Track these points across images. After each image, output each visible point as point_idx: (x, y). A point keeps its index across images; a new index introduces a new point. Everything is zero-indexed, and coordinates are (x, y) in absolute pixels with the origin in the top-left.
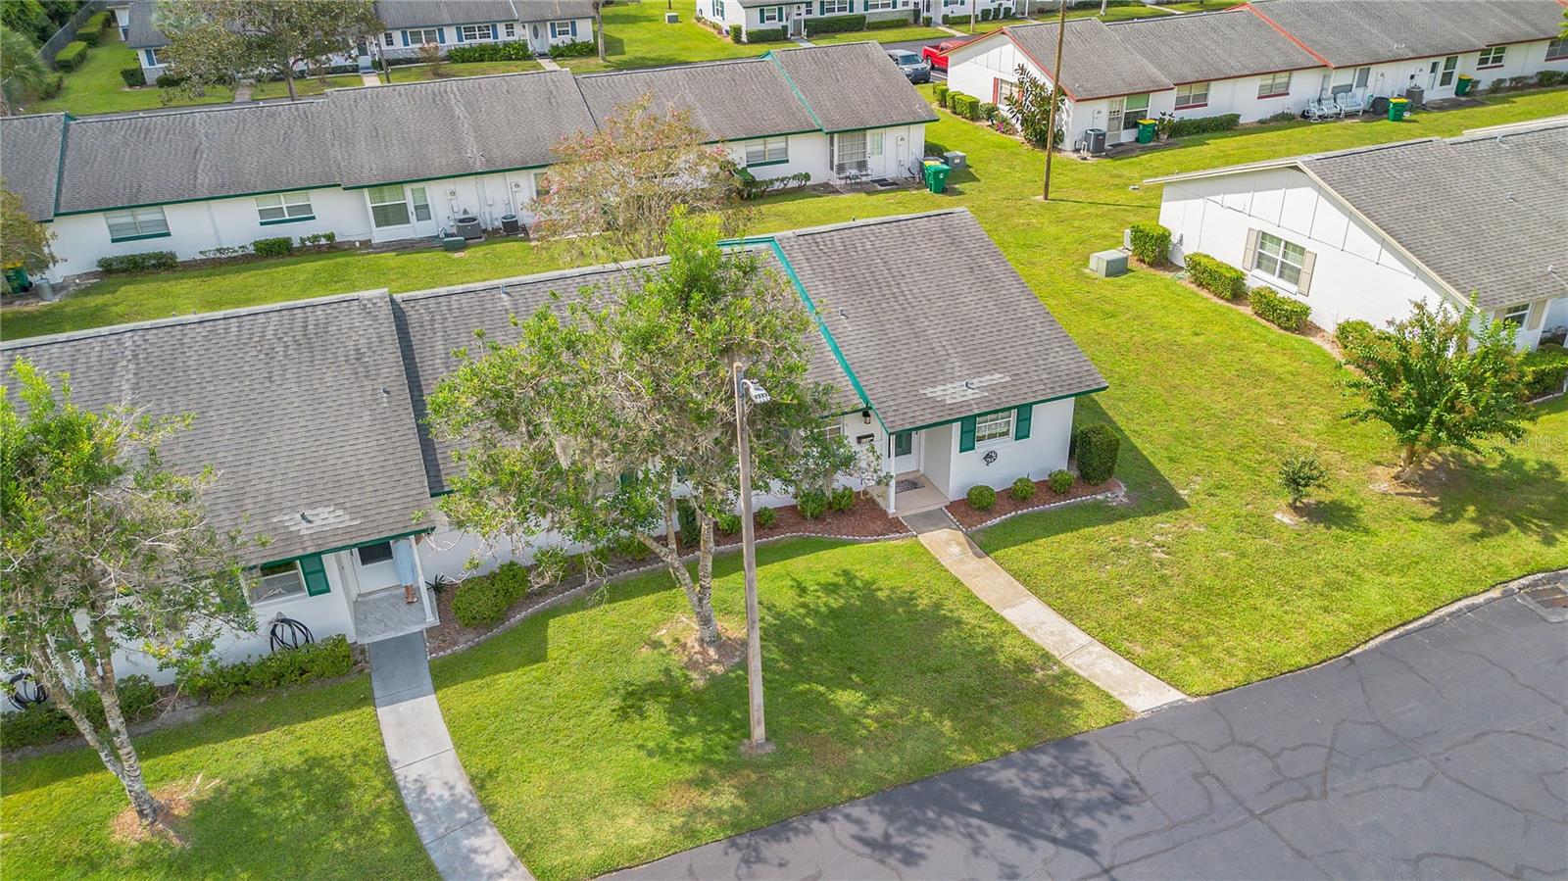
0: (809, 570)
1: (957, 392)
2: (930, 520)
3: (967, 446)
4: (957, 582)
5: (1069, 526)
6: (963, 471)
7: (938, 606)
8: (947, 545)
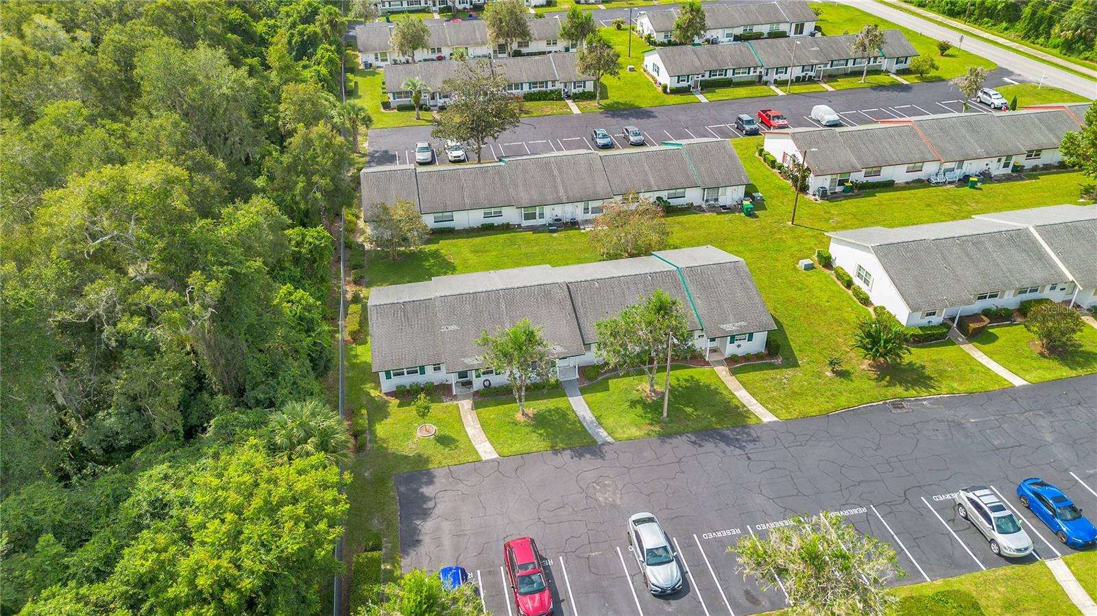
0: (681, 375)
1: (730, 327)
2: (719, 363)
3: (732, 342)
4: (723, 382)
5: (760, 370)
6: (730, 349)
7: (717, 389)
8: (722, 371)
